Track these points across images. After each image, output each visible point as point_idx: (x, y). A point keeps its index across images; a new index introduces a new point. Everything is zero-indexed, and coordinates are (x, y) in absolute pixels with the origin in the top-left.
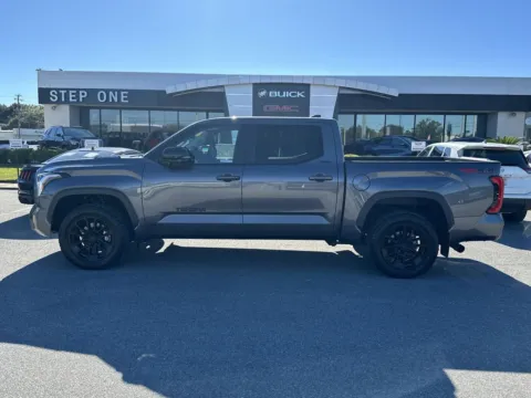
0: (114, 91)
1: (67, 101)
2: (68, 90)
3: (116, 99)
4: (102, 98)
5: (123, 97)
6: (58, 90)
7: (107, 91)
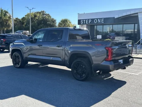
0: (99, 19)
1: (85, 24)
2: (86, 20)
3: (100, 22)
4: (96, 22)
5: (102, 21)
6: (83, 20)
7: (97, 19)
